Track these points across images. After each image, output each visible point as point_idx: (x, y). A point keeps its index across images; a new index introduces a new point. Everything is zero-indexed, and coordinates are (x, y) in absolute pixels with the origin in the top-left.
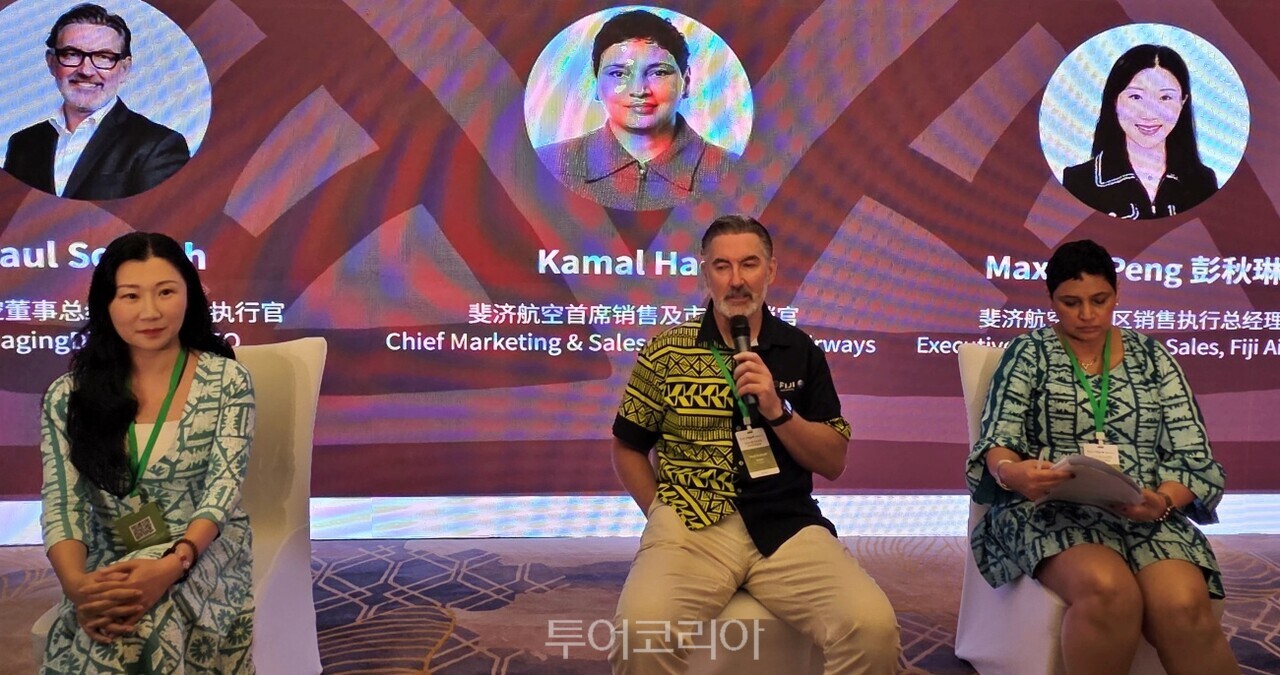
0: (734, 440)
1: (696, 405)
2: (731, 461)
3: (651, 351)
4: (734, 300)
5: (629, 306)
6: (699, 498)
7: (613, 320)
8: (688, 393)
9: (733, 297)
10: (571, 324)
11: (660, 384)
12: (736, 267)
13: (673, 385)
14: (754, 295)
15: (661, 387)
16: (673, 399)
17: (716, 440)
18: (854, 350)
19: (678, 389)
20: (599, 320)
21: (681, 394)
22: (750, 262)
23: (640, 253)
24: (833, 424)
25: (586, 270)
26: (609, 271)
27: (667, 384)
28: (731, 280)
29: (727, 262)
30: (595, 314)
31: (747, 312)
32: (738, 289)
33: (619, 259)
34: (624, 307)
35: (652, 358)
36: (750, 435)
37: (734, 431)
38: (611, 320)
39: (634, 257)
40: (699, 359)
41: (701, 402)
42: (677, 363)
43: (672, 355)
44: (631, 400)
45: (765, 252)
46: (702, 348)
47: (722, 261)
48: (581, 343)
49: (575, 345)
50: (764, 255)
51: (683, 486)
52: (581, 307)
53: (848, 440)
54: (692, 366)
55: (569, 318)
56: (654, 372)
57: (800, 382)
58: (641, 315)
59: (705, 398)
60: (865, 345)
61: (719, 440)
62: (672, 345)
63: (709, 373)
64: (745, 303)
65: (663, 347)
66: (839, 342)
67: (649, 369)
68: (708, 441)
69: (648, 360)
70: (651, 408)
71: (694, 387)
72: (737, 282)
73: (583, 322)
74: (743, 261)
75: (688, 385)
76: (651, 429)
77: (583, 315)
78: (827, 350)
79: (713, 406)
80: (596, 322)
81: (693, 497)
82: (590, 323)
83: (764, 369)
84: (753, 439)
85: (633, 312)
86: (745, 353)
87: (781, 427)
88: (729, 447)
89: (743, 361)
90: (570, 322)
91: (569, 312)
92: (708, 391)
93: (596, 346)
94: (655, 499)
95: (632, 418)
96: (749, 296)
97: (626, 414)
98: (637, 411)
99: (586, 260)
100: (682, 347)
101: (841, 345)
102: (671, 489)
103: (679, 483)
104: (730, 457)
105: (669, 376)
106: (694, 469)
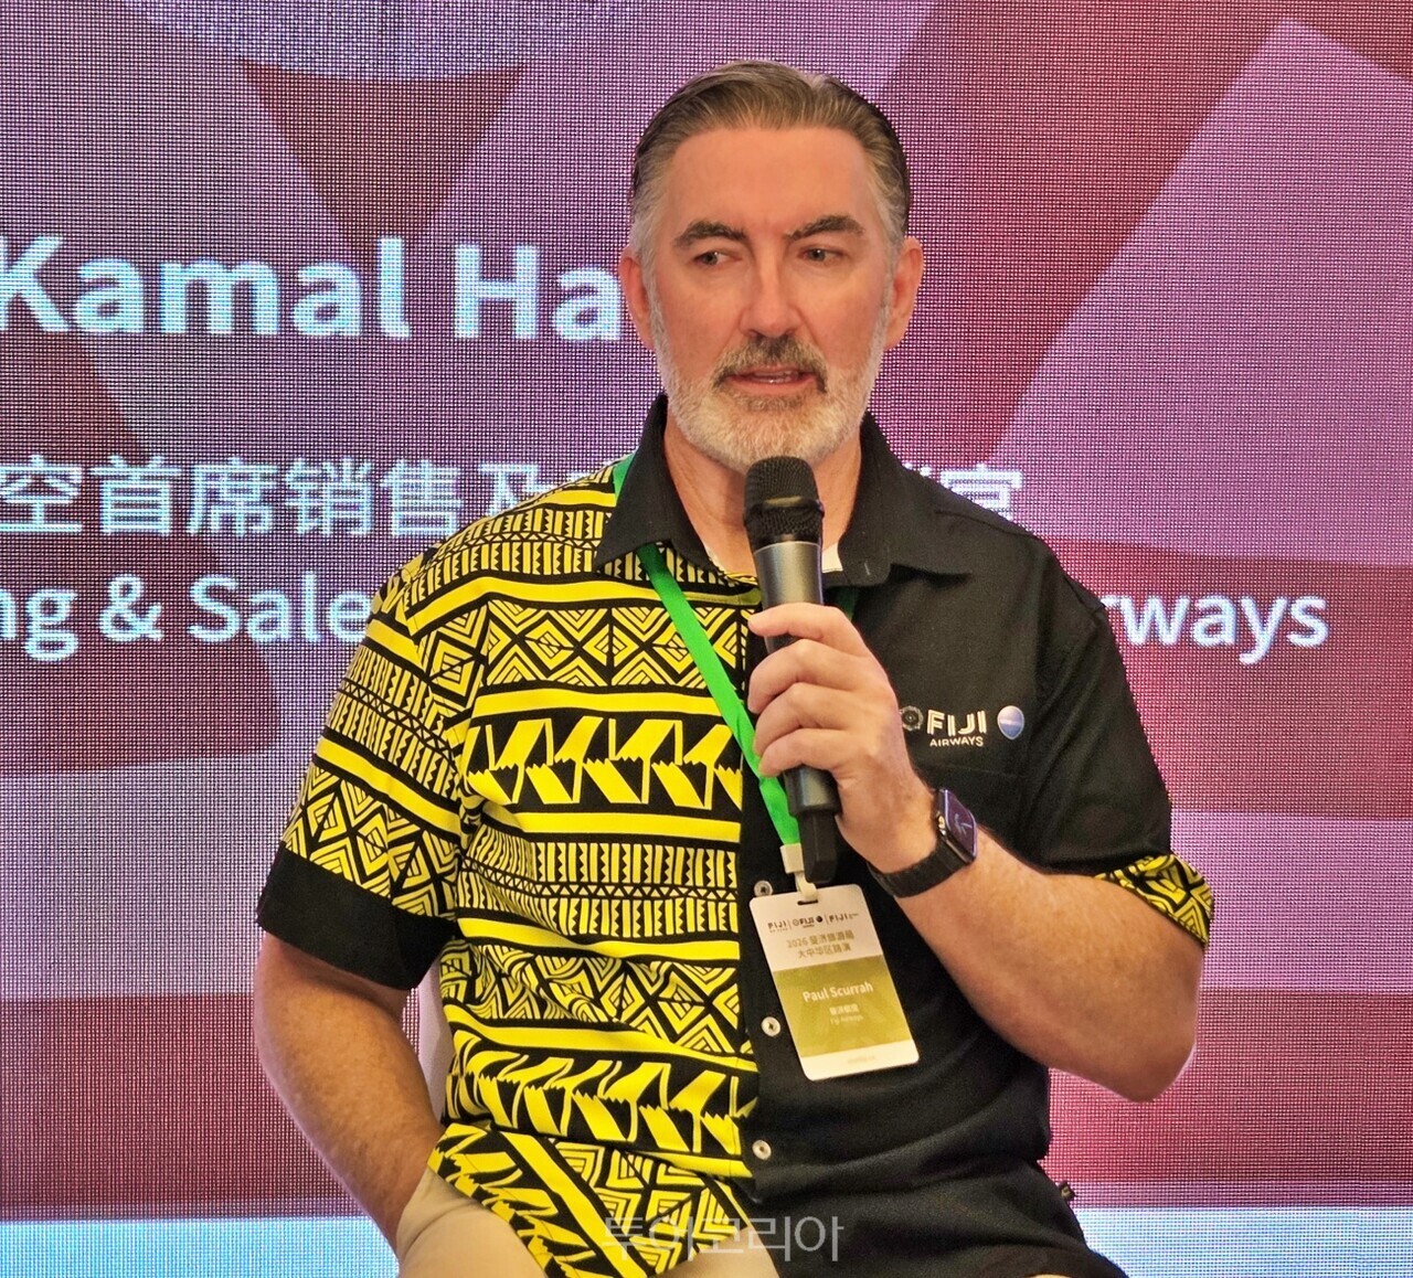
0: (748, 935)
1: (593, 800)
2: (734, 1021)
3: (418, 596)
4: (753, 389)
5: (347, 464)
6: (602, 1182)
7: (287, 517)
8: (564, 755)
9: (749, 376)
10: (118, 535)
11: (449, 723)
12: (768, 255)
13: (504, 725)
14: (835, 376)
15: (453, 736)
16: (506, 778)
17: (675, 939)
18: (1245, 640)
19: (523, 738)
20: (228, 521)
21: (537, 757)
22: (823, 240)
23: (391, 250)
24: (1140, 881)
25: (174, 321)
26: (266, 322)
27: (481, 722)
28: (750, 308)
29: (738, 236)
30: (213, 497)
31: (804, 444)
32: (777, 343)
33: (308, 275)
34: (329, 467)
35: (416, 624)
36: (810, 912)
37: (745, 896)
38: (276, 517)
39: (367, 266)
40: (608, 620)
41: (614, 787)
42: (519, 640)
43: (495, 607)
44: (335, 789)
45: (884, 209)
46: (622, 579)
47: (716, 231)
48: (155, 611)
49: (129, 617)
50: (880, 223)
51: (542, 1138)
52: (155, 465)
53: (1202, 944)
54: (578, 649)
55: (108, 511)
56: (425, 676)
57: (1010, 717)
58: (396, 502)
59: (630, 771)
60: (1287, 614)
61: (687, 937)
62: (500, 574)
63: (646, 671)
64: (795, 403)
65: (463, 580)
66: (1182, 604)
67: (406, 665)
68: (643, 940)
69: (403, 630)
70: (413, 819)
71: (586, 728)
72: (770, 316)
73: (164, 527)
74: (798, 235)
75: (564, 721)
76: (415, 904)
77: (165, 500)
78: (1137, 635)
79: (661, 802)
80: (215, 526)
81: (576, 1178)
82: (193, 528)
83: (871, 673)
84: (818, 929)
85: (366, 489)
86: (797, 609)
87: (931, 895)
88: (724, 964)
89: (785, 639)
90: (109, 527)
91: (108, 486)
92: (642, 744)
93: (217, 622)
94: (426, 1179)
95: (333, 860)
96: (810, 375)
97: (313, 843)
98: (352, 833)
99: (175, 277)
100: (542, 579)
101: (1193, 615)
102: (494, 1143)
103: (526, 1127)
104: (729, 1004)
105: (485, 691)
106: (584, 1059)
